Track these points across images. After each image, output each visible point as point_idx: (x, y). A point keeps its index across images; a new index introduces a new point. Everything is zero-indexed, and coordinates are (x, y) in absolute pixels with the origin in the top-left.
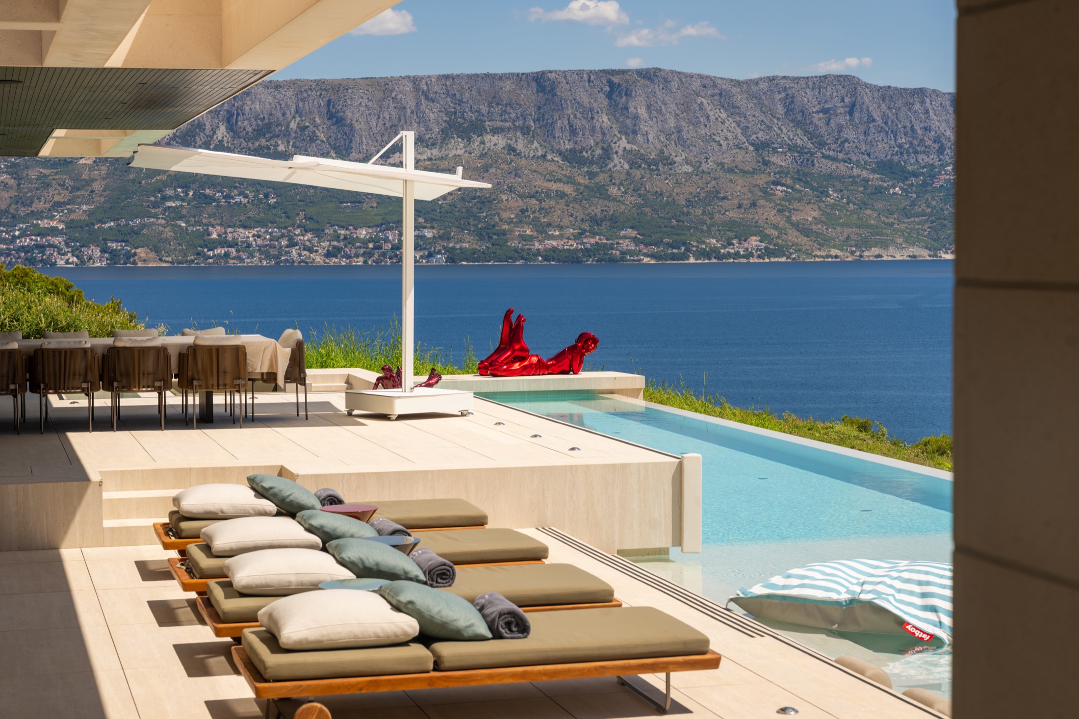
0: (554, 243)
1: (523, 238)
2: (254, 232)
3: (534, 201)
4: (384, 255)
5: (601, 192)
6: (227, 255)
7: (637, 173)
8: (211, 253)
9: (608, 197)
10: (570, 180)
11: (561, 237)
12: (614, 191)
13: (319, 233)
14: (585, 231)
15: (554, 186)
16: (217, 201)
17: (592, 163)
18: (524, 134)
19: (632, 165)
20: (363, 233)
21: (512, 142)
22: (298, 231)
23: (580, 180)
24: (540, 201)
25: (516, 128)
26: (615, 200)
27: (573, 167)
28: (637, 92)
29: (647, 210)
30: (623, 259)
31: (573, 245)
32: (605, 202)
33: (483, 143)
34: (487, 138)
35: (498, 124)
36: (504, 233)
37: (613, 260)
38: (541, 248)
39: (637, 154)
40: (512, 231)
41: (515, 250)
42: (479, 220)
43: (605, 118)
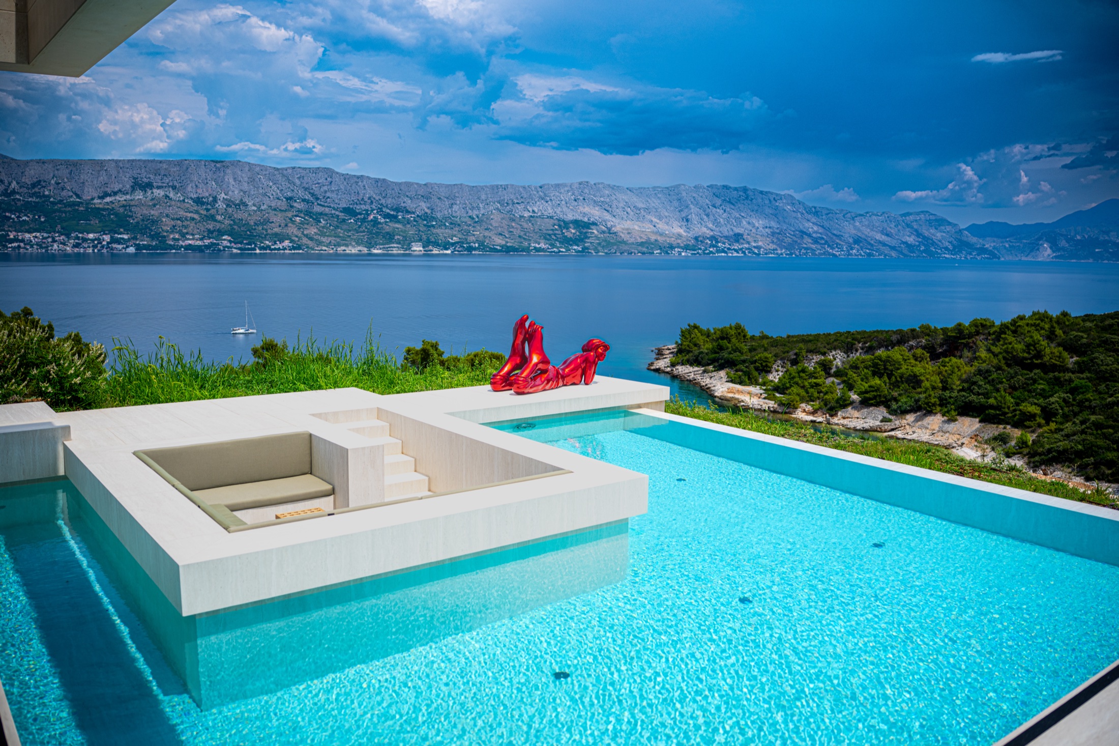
0: (190, 242)
1: (174, 239)
2: (34, 234)
3: (179, 222)
4: (103, 247)
5: (212, 218)
6: (19, 247)
7: (230, 210)
8: (10, 245)
9: (216, 221)
10: (197, 212)
11: (193, 239)
12: (219, 218)
13: (68, 236)
14: (205, 236)
15: (189, 215)
16: (13, 219)
17: (208, 204)
18: (173, 189)
19: (228, 206)
20: (91, 236)
21: (167, 193)
22: (57, 235)
23: (202, 212)
24: (182, 222)
25: (169, 186)
26: (219, 222)
27: (198, 205)
28: (229, 171)
29: (235, 227)
30: (224, 250)
31: (199, 243)
32: (215, 223)
33: (152, 193)
34: (155, 191)
35: (160, 184)
36: (164, 237)
37: (219, 250)
38: (184, 244)
39: (230, 201)
40: (168, 236)
41: (170, 245)
42: (152, 230)
43: (214, 183)
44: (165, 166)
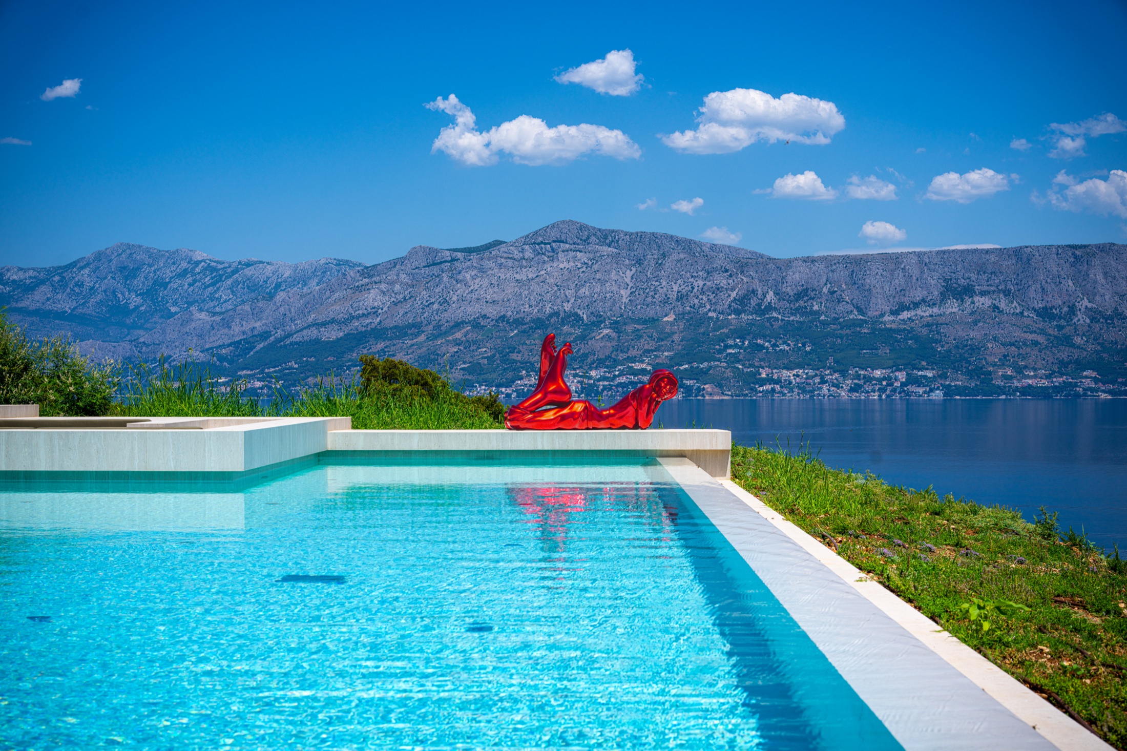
0: (1030, 382)
1: (1005, 377)
2: (795, 372)
3: (1013, 348)
4: (894, 390)
5: (1067, 341)
6: (773, 390)
7: (1096, 327)
8: (761, 389)
9: (1073, 346)
10: (1042, 332)
11: (1035, 377)
12: (1078, 340)
13: (844, 373)
14: (1054, 372)
15: (1030, 337)
16: (767, 348)
17: (1060, 318)
18: (1005, 296)
19: (1093, 319)
20: (878, 373)
21: (996, 302)
22: (828, 372)
23: (1051, 331)
24: (1018, 348)
25: (999, 291)
26: (1079, 347)
27: (1045, 321)
28: (1096, 262)
29: (1104, 355)
30: (1085, 395)
31: (1045, 383)
32: (1071, 349)
33: (973, 303)
34: (976, 299)
35: (985, 288)
36: (990, 373)
37: (1077, 395)
38: (1019, 385)
39: (1096, 311)
40: (996, 372)
41: (999, 387)
42: (969, 363)
43: (1070, 283)
44: (993, 258)
